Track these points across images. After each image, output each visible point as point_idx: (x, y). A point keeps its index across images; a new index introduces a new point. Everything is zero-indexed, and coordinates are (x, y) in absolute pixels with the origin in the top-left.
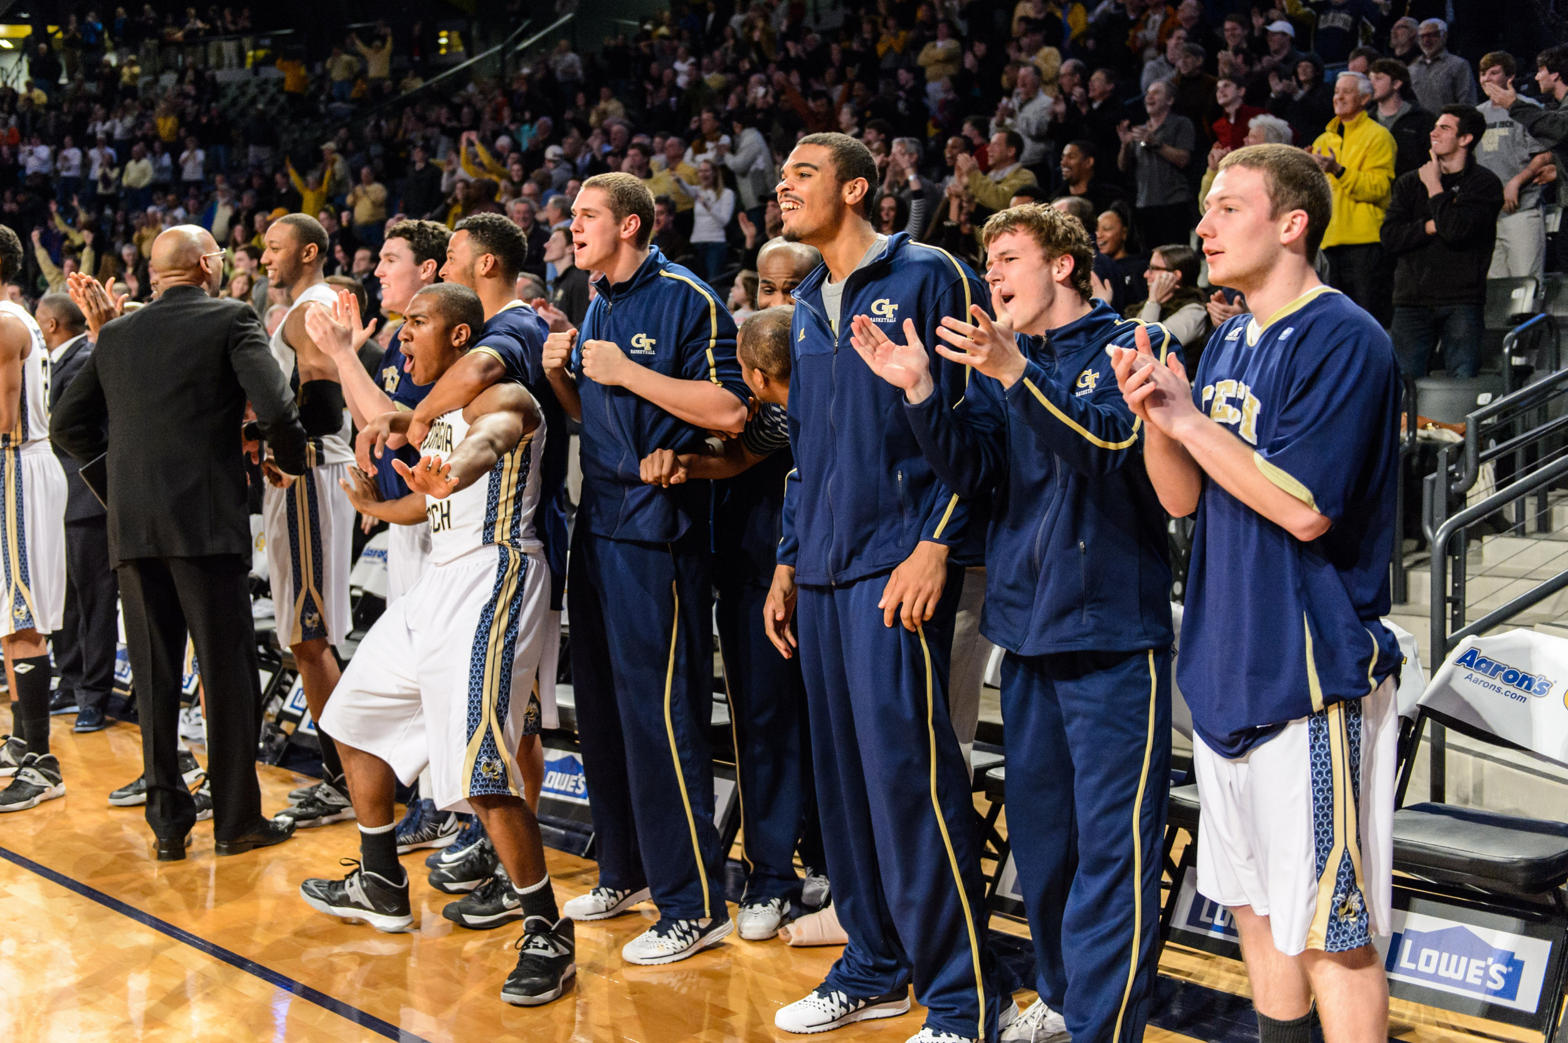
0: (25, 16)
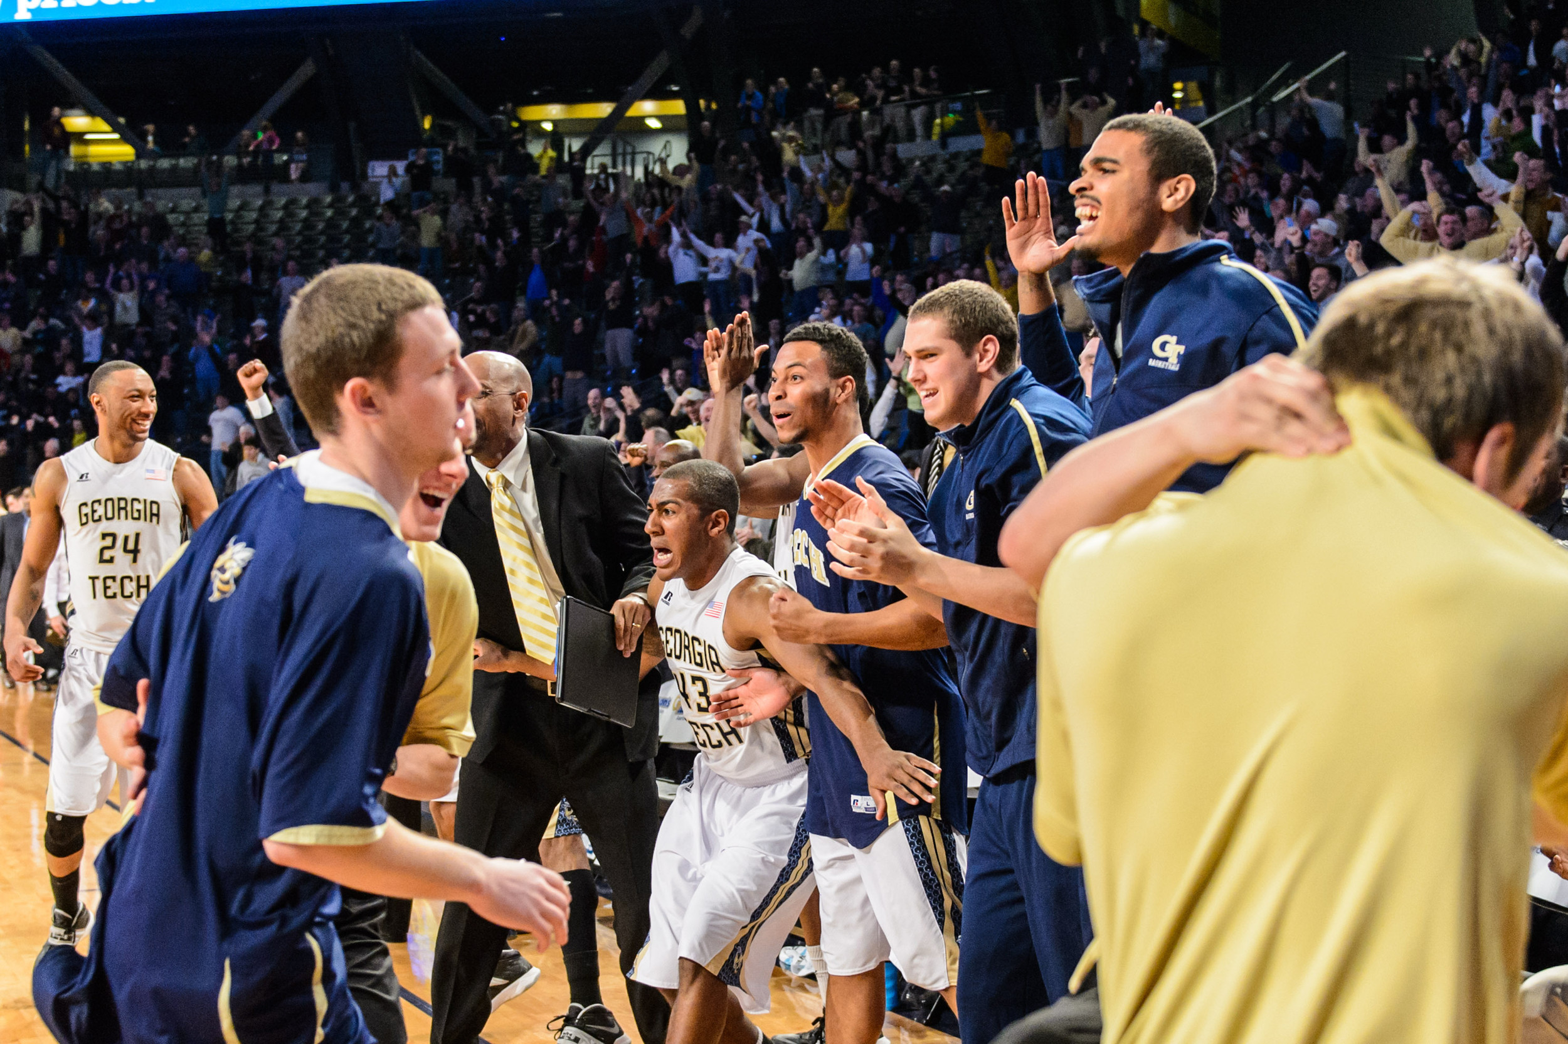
0: (674, 89)
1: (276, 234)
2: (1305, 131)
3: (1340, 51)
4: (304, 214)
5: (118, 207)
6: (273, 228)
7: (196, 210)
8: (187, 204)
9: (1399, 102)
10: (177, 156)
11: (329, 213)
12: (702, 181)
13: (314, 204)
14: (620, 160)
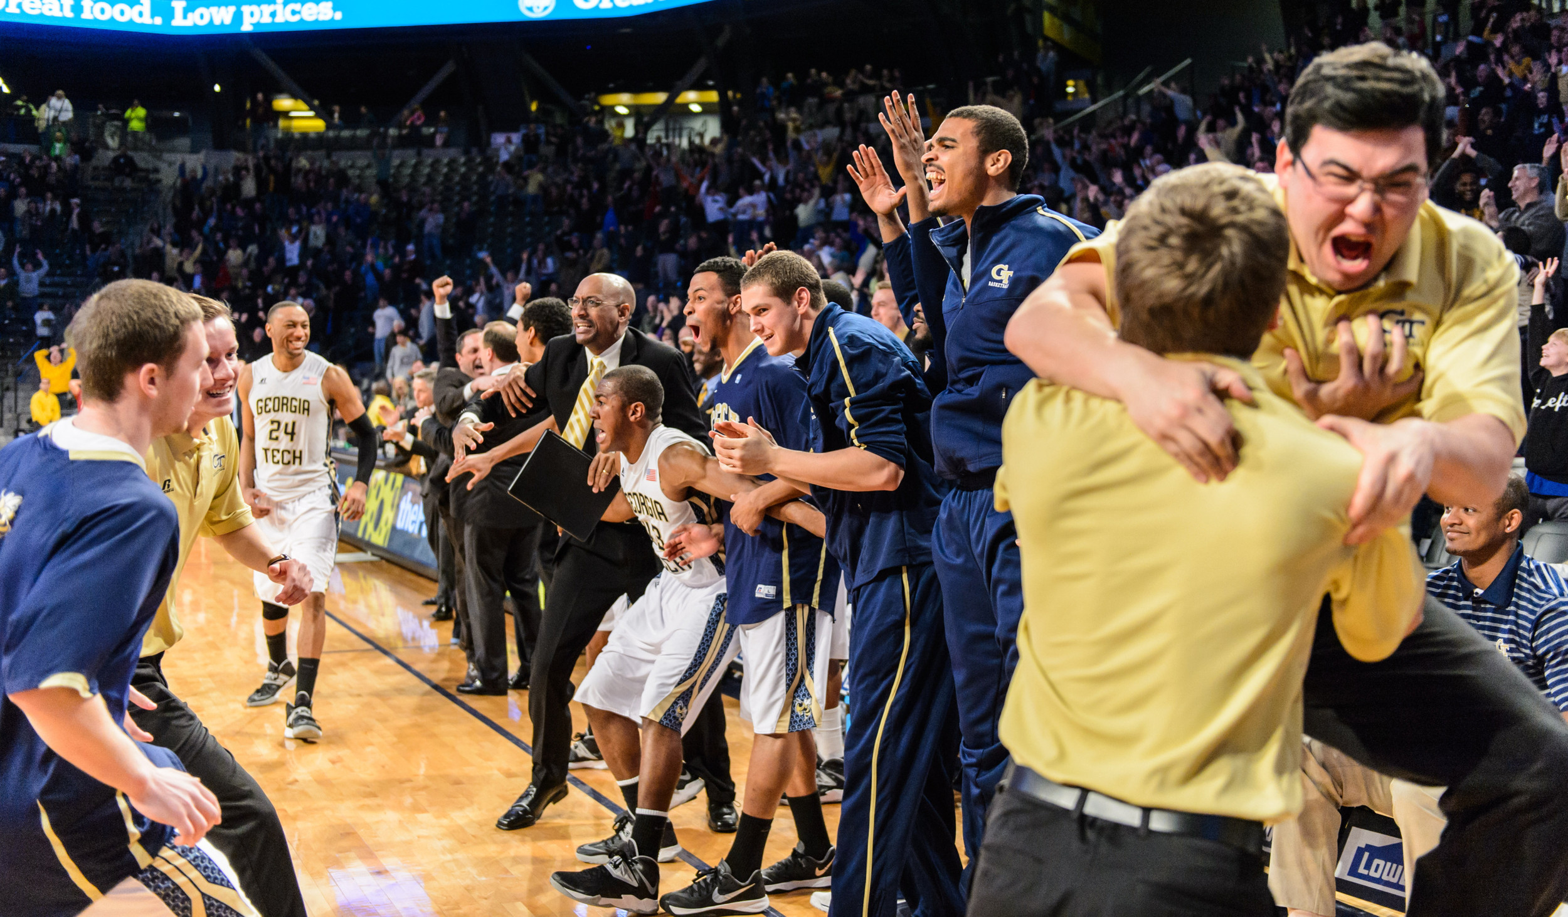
0: (711, 83)
1: (425, 184)
2: (1163, 115)
3: (1185, 58)
4: (445, 170)
5: (312, 163)
6: (423, 180)
7: (368, 166)
8: (362, 162)
9: (1231, 94)
10: (355, 128)
11: (463, 170)
12: (729, 148)
13: (452, 162)
14: (671, 133)
